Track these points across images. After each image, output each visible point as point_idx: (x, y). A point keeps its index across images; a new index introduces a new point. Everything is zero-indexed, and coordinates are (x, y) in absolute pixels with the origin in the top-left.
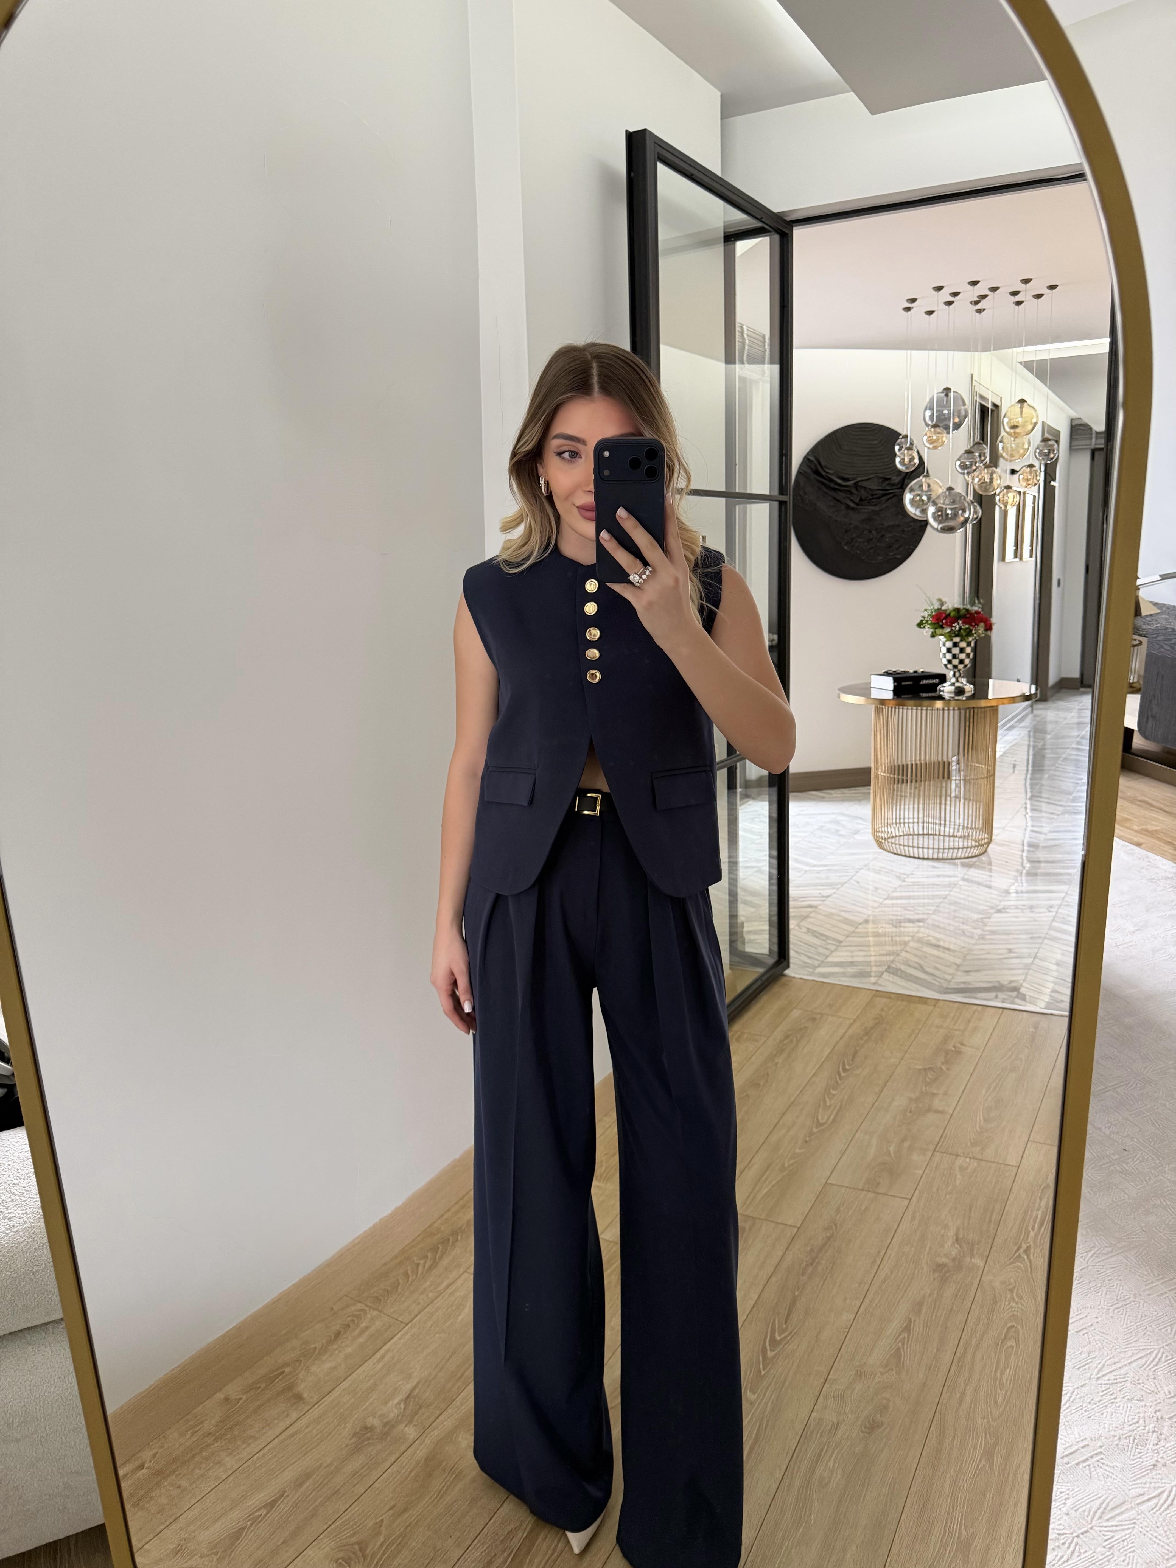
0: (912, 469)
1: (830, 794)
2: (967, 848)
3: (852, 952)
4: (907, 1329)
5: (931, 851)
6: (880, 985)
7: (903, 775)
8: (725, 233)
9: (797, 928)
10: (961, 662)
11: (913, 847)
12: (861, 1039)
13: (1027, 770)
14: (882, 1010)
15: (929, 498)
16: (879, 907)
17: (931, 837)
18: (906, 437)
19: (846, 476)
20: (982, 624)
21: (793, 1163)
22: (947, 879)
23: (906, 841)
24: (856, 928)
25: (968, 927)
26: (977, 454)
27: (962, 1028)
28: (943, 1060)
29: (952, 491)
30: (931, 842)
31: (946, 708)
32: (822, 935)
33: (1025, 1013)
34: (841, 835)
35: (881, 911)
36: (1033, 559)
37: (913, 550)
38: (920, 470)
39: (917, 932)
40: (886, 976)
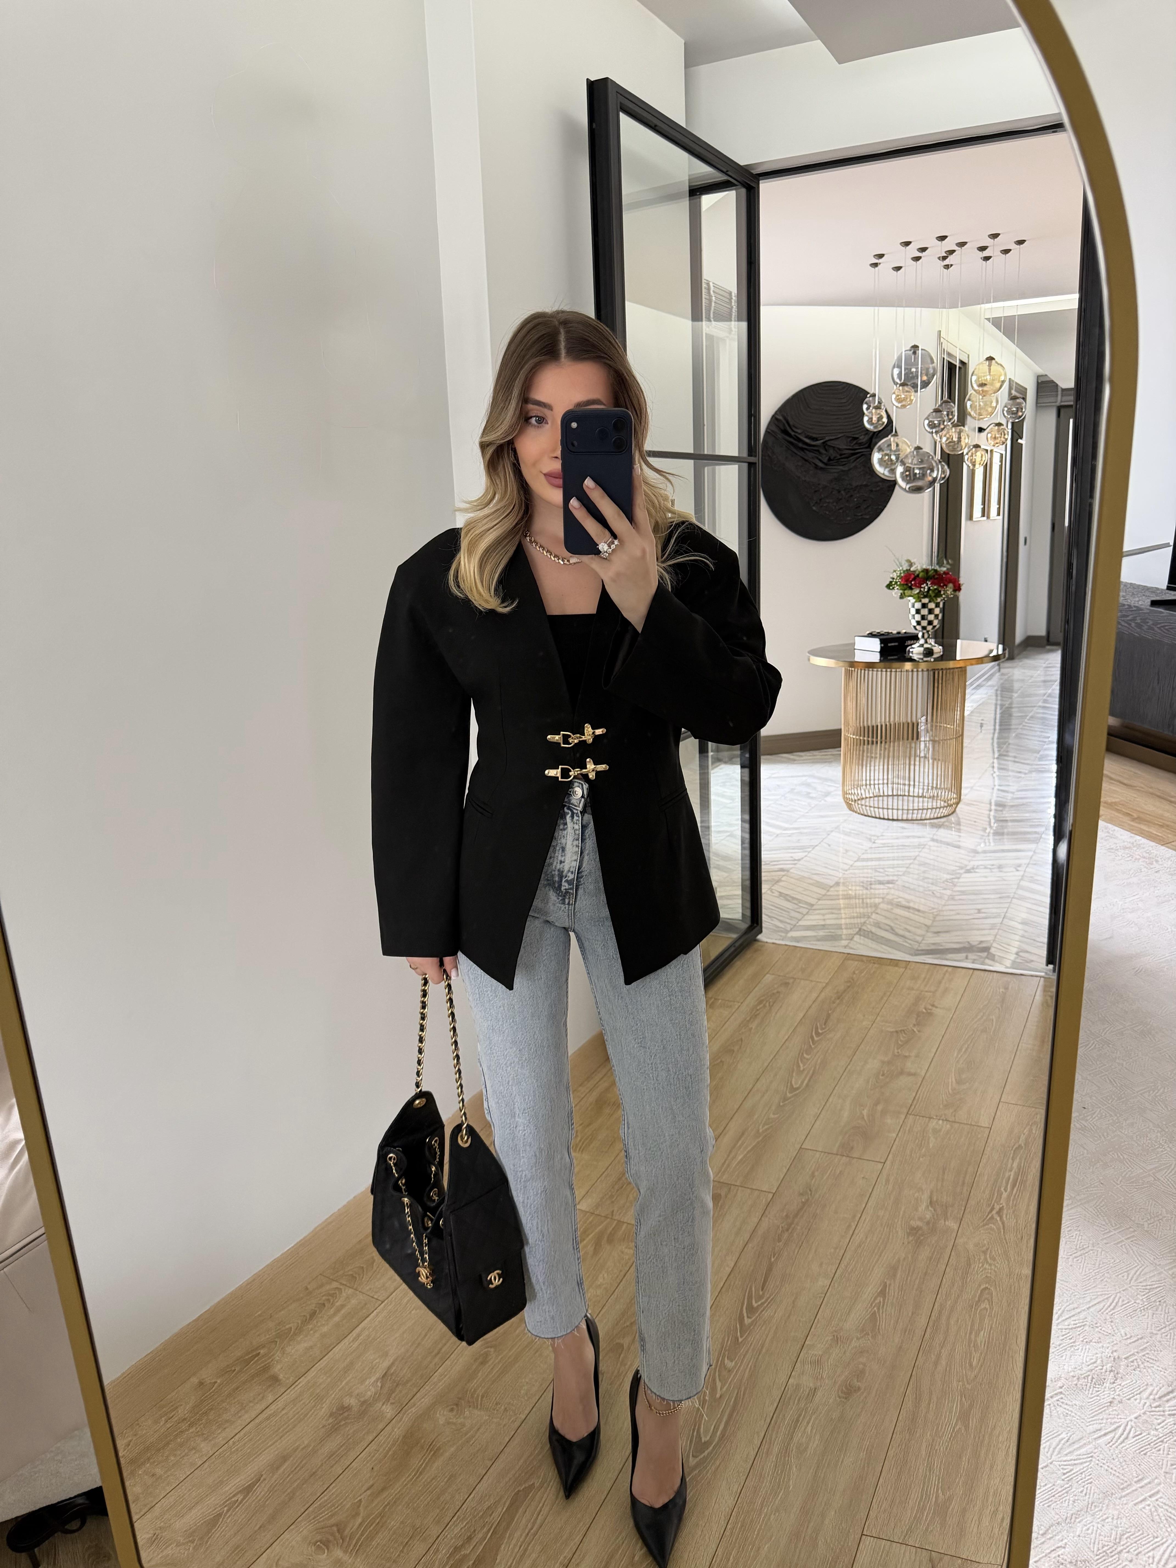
0: (881, 428)
1: (801, 756)
2: (936, 808)
3: (824, 915)
4: (883, 1293)
5: (900, 812)
6: (851, 948)
7: (873, 737)
8: (690, 187)
9: (769, 892)
10: (930, 623)
11: (883, 808)
12: (834, 1002)
13: (995, 729)
14: (854, 973)
15: (897, 458)
16: (849, 869)
17: (900, 798)
18: (874, 395)
19: (814, 436)
20: (951, 585)
21: (768, 1129)
22: (916, 840)
23: (876, 803)
24: (828, 891)
25: (938, 888)
26: (945, 413)
27: (933, 989)
28: (914, 1021)
29: (921, 451)
30: (900, 803)
31: (915, 670)
32: (794, 898)
33: (995, 974)
34: (812, 798)
35: (851, 873)
36: (1001, 517)
37: (882, 510)
38: (888, 429)
39: (888, 894)
40: (856, 939)
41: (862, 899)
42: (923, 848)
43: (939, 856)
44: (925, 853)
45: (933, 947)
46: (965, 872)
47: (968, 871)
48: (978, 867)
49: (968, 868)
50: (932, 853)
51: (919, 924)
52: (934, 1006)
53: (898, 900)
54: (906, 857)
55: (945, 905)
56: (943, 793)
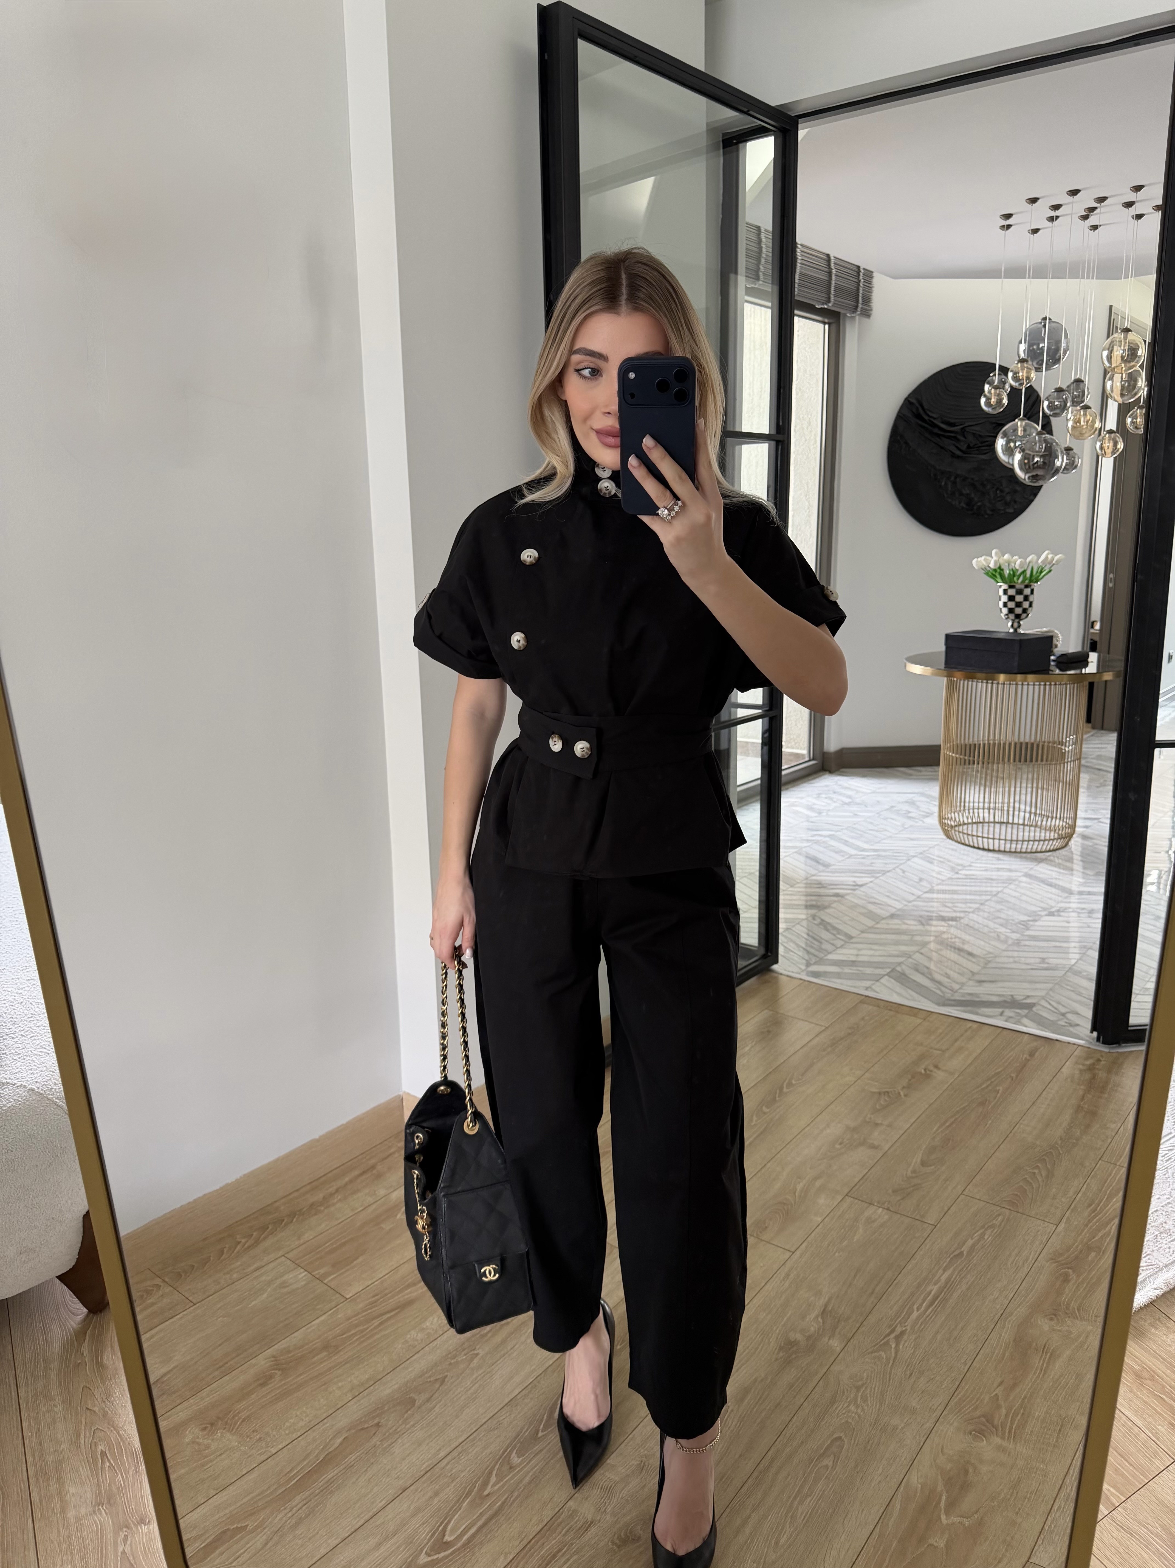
2: (1049, 840)
3: (859, 949)
5: (1004, 842)
6: (873, 990)
7: (970, 756)
11: (985, 837)
12: (824, 1050)
14: (863, 1019)
19: (952, 421)
22: (1006, 874)
23: (973, 830)
24: (879, 923)
25: (1006, 930)
27: (944, 1047)
28: (905, 1083)
33: (1028, 1037)
35: (914, 905)
39: (944, 932)
40: (884, 980)
41: (913, 935)
42: (1010, 884)
43: (1024, 894)
44: (1011, 889)
45: (968, 998)
46: (1046, 915)
47: (1051, 914)
48: (1064, 910)
49: (1053, 910)
50: (1018, 890)
51: (965, 970)
52: (936, 1067)
53: (953, 940)
54: (986, 892)
55: (1004, 951)
56: (1053, 823)
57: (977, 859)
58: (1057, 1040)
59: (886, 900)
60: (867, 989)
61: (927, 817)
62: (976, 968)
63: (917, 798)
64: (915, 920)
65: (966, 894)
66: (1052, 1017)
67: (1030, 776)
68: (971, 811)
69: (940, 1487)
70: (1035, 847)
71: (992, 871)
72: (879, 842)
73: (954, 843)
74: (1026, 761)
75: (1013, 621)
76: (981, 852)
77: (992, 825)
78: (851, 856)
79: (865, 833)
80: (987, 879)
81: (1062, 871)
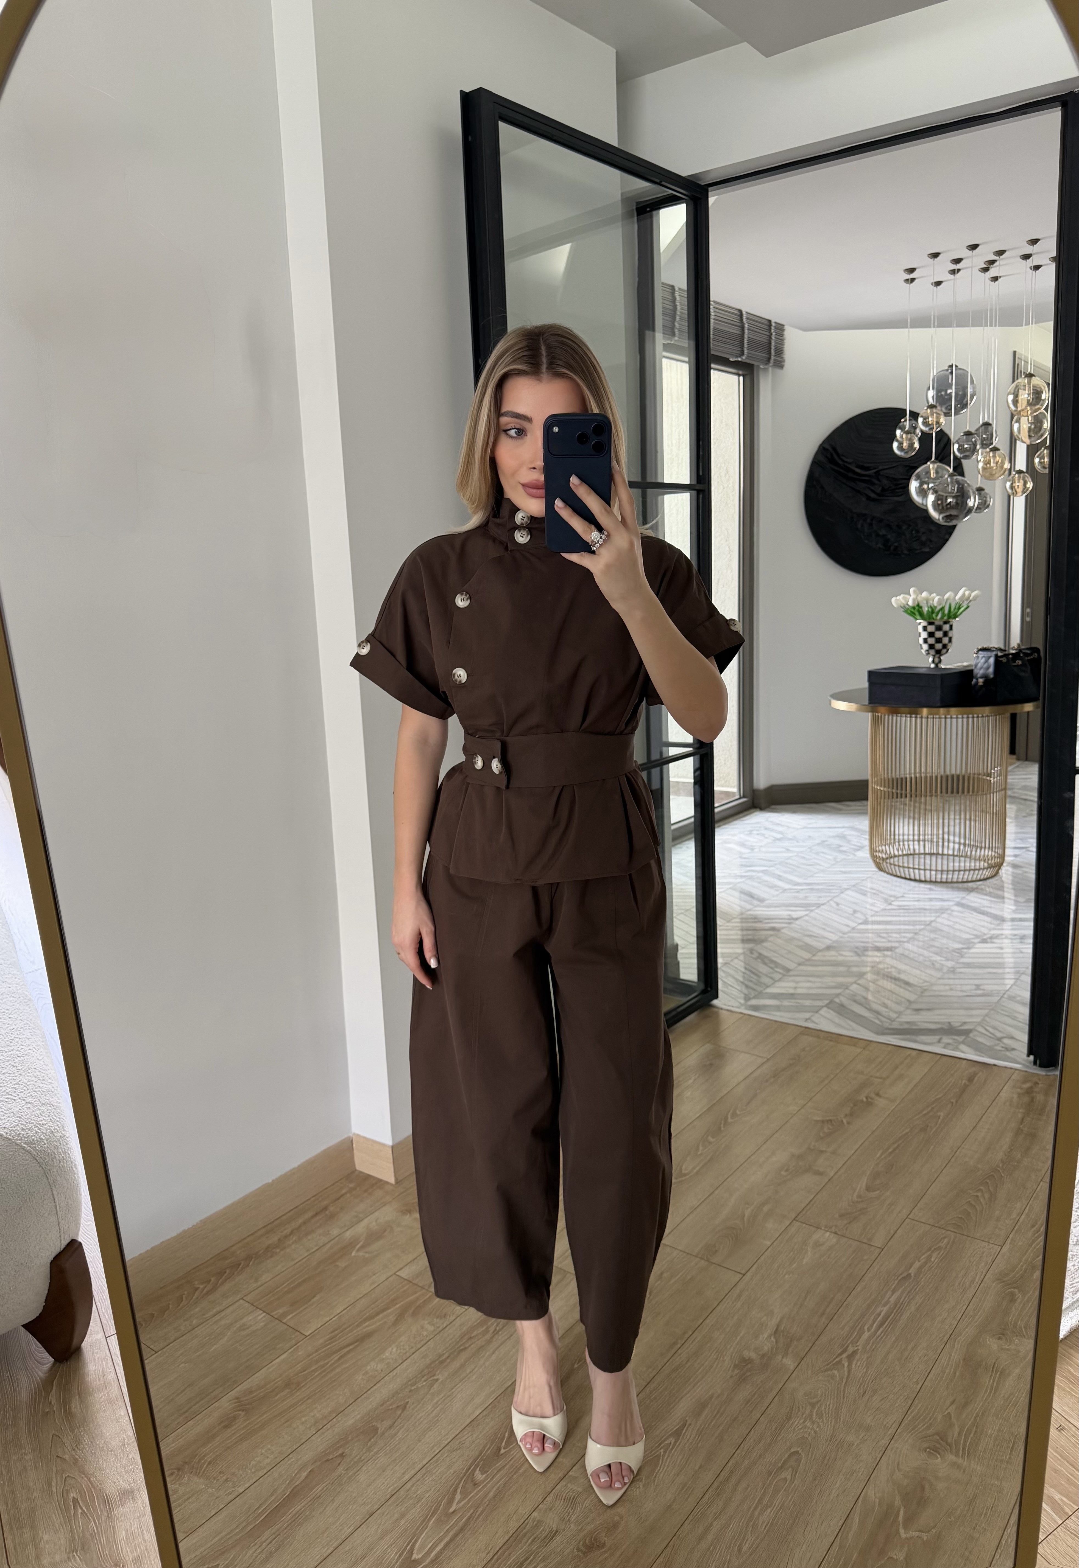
2: (979, 870)
3: (797, 982)
6: (813, 1022)
7: (901, 790)
12: (767, 1080)
14: (804, 1049)
16: (848, 932)
19: (866, 465)
22: (938, 904)
23: (904, 862)
24: (814, 955)
25: (940, 959)
27: (885, 1074)
28: (848, 1111)
33: (962, 1062)
35: (849, 937)
39: (880, 963)
40: (823, 1012)
41: (849, 967)
42: (943, 913)
43: (956, 923)
44: (944, 918)
45: (904, 1026)
47: (984, 941)
48: (998, 937)
49: (985, 937)
50: (951, 919)
51: (903, 1000)
52: (878, 1095)
53: (889, 970)
54: (920, 921)
55: (939, 979)
56: (982, 853)
57: (910, 890)
58: (995, 1065)
59: (821, 932)
60: (806, 1020)
61: (859, 850)
62: (913, 997)
63: (848, 832)
64: (851, 951)
65: (900, 924)
66: (988, 1043)
67: (957, 808)
68: (901, 843)
69: (898, 1502)
70: (966, 877)
71: (925, 901)
72: (811, 876)
73: (886, 875)
74: (952, 792)
75: (934, 657)
76: (913, 883)
77: (922, 856)
78: (785, 890)
79: (798, 867)
80: (920, 909)
81: (993, 899)
